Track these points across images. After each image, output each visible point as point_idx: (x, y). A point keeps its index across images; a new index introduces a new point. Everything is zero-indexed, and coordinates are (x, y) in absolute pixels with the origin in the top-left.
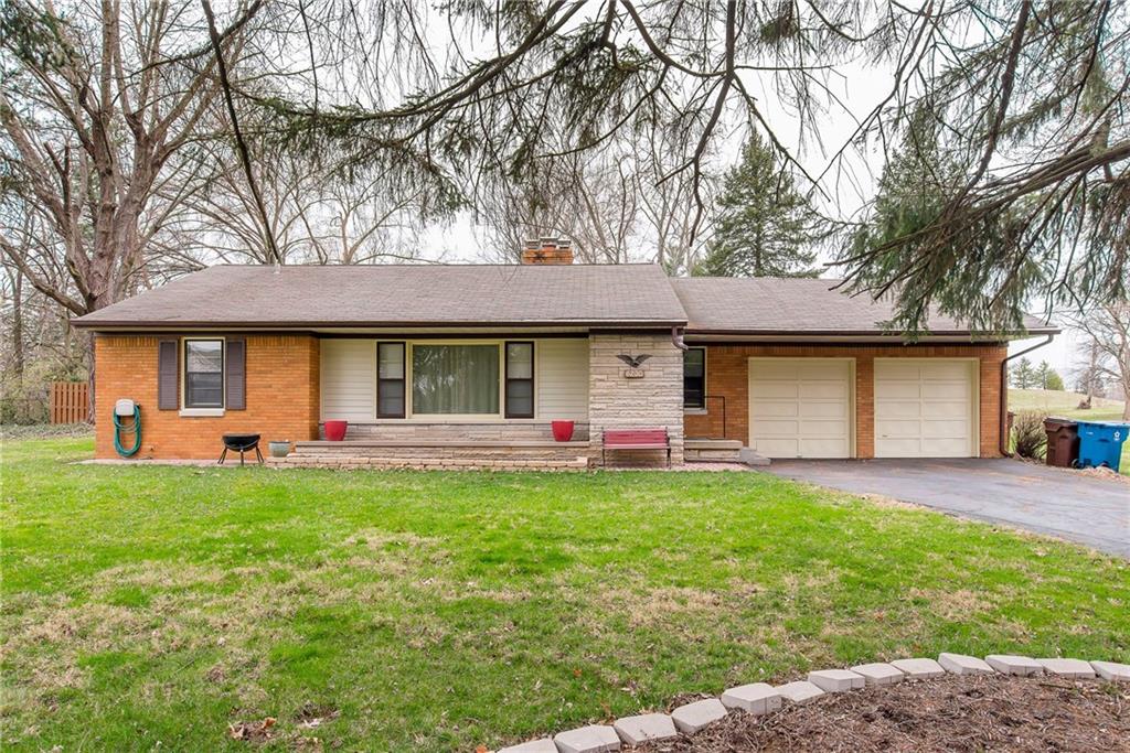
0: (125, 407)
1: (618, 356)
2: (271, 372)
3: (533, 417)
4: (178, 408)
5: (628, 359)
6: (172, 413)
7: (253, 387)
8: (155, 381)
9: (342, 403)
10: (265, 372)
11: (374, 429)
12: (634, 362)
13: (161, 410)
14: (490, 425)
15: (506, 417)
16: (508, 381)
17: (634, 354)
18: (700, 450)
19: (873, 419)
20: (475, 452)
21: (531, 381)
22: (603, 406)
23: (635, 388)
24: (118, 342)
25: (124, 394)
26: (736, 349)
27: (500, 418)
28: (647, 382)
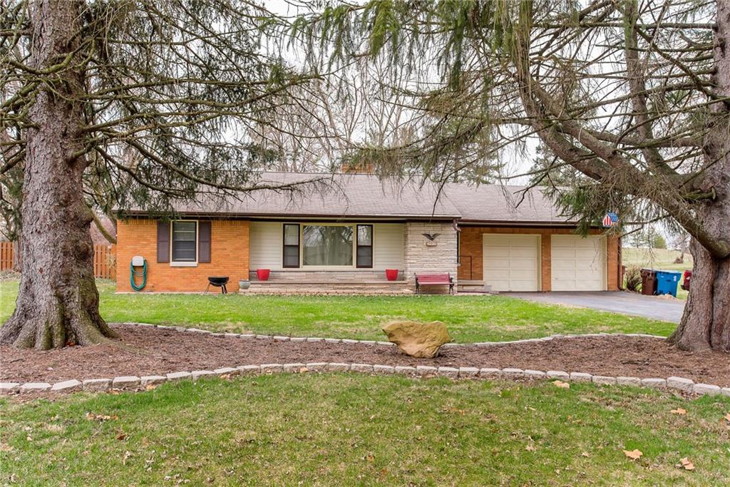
0: (138, 261)
1: (424, 235)
2: (226, 241)
3: (372, 267)
4: (169, 262)
5: (428, 236)
6: (166, 264)
7: (216, 249)
8: (155, 246)
9: (263, 259)
10: (223, 241)
11: (282, 274)
12: (431, 238)
13: (158, 262)
14: (348, 271)
15: (357, 267)
16: (358, 247)
17: (432, 233)
18: (463, 285)
19: (550, 269)
21: (371, 247)
22: (415, 261)
23: (431, 251)
24: (131, 222)
25: (136, 253)
26: (477, 229)
27: (353, 267)
28: (439, 248)
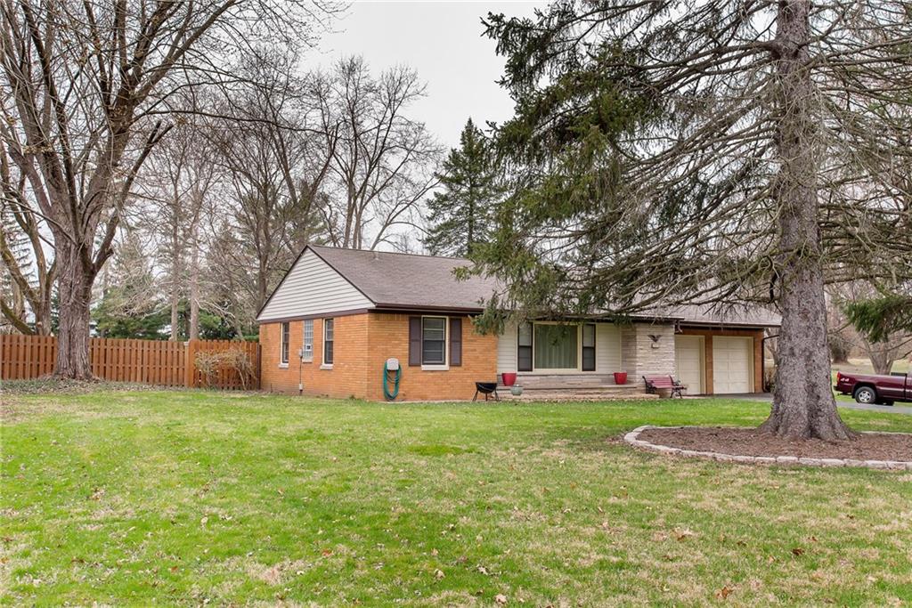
0: (393, 364)
1: (649, 336)
2: (475, 341)
3: (594, 370)
4: (419, 365)
5: (653, 337)
6: (417, 368)
7: (467, 351)
8: (407, 346)
9: (501, 362)
10: (472, 341)
11: (518, 378)
12: (655, 339)
13: (410, 366)
14: (574, 374)
15: (583, 370)
16: (584, 348)
17: (655, 335)
19: (713, 372)
20: (587, 391)
21: (594, 350)
22: (643, 364)
23: (655, 353)
24: (383, 316)
25: (388, 355)
27: (579, 370)
28: (661, 351)
